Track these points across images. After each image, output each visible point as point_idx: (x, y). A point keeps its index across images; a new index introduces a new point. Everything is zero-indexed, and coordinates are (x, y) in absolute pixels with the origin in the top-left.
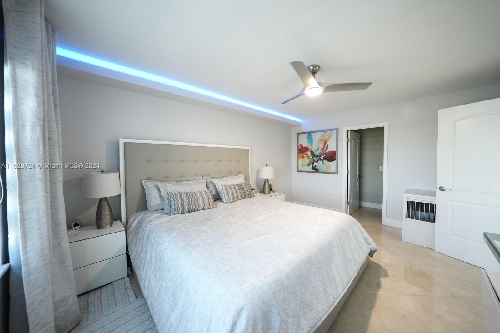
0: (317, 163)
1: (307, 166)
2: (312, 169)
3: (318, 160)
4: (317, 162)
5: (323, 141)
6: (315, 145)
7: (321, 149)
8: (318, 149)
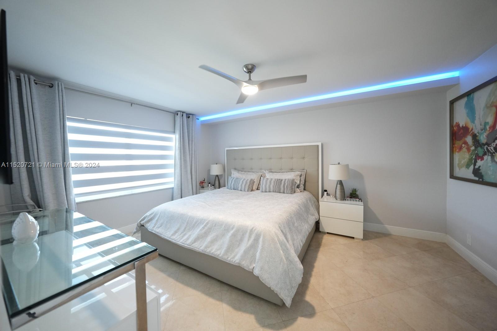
0: (483, 161)
1: (466, 167)
2: (473, 175)
3: (485, 154)
4: (482, 159)
5: (492, 106)
6: (479, 118)
7: (490, 128)
8: (484, 129)
